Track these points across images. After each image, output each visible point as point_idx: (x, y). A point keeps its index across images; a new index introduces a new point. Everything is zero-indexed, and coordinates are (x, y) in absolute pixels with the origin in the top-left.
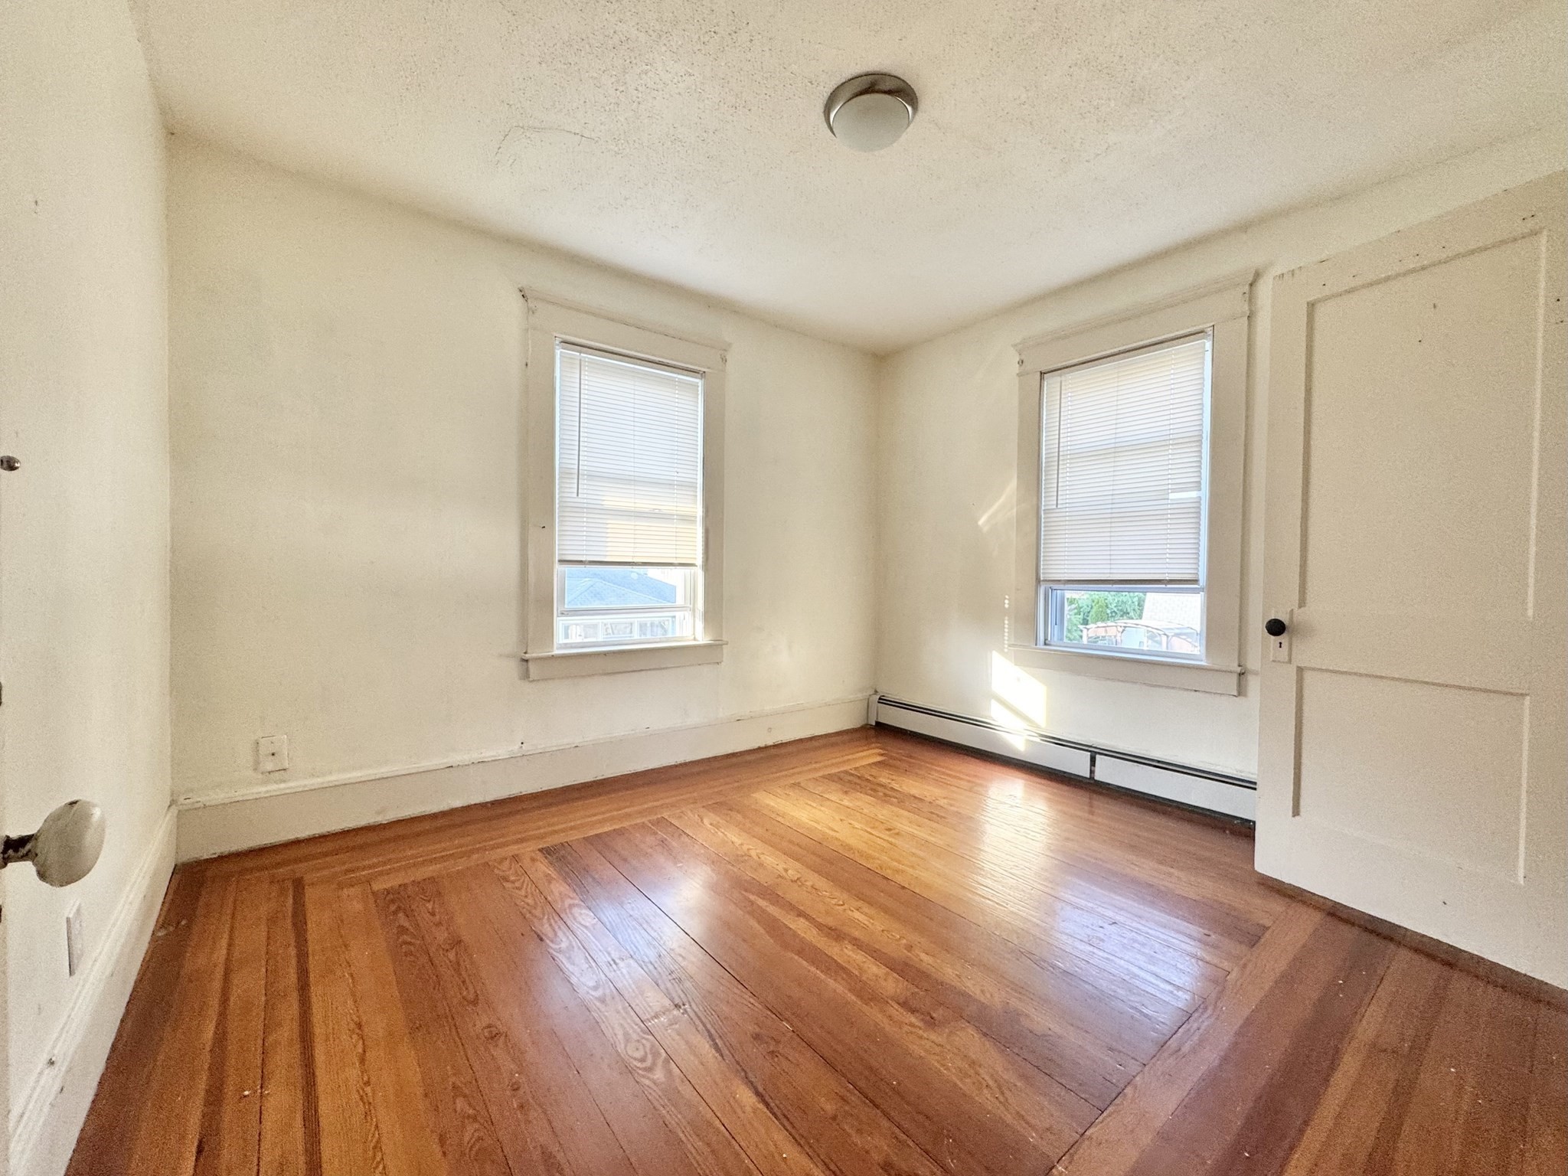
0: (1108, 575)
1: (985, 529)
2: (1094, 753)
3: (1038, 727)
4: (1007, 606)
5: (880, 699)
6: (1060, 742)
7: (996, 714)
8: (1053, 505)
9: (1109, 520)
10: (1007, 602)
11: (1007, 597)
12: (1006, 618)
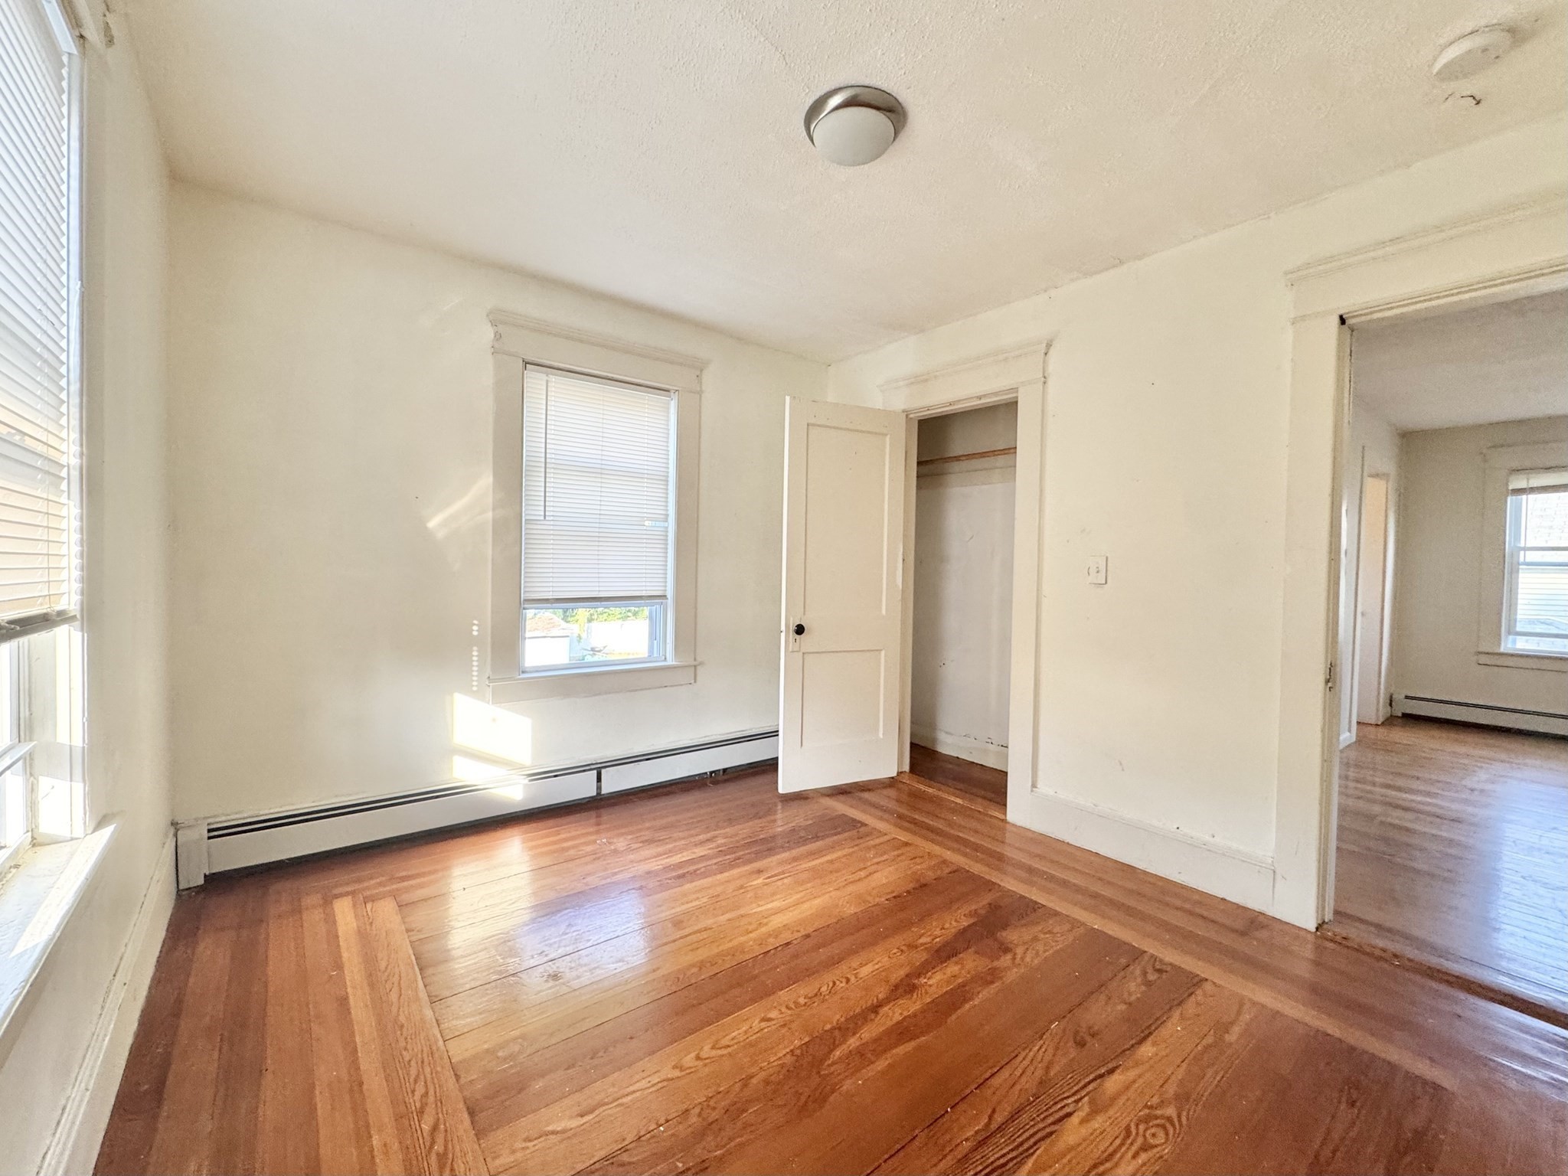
0: (597, 593)
1: (440, 535)
2: (599, 770)
3: (523, 767)
4: (475, 633)
5: (209, 831)
6: (556, 774)
7: (462, 772)
8: (541, 515)
9: (597, 539)
10: (475, 628)
11: (475, 622)
12: (475, 648)
